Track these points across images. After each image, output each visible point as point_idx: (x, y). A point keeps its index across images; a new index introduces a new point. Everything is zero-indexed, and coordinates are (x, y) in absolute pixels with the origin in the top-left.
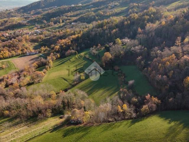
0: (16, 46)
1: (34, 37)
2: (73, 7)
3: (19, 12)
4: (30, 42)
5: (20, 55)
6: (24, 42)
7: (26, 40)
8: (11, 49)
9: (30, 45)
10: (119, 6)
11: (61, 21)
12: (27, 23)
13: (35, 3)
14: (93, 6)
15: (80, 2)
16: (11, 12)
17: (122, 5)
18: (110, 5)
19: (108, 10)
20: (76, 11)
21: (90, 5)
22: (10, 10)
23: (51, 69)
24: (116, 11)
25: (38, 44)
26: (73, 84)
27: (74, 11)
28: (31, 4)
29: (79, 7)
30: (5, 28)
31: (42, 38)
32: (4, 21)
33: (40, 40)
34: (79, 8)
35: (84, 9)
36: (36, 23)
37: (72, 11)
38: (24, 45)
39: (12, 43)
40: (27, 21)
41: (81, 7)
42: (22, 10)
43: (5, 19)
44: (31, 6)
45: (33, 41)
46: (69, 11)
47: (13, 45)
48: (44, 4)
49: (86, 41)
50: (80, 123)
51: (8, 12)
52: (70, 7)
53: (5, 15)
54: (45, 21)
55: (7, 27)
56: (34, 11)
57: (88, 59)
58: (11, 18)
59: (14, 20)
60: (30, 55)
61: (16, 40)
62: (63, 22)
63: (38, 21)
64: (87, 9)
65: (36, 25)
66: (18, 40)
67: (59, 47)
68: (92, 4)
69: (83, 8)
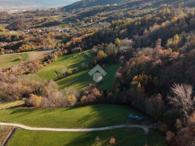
0: (41, 42)
1: (59, 34)
2: (107, 7)
3: (62, 11)
4: (54, 39)
5: (38, 49)
6: (49, 39)
7: (51, 36)
8: (36, 44)
9: (54, 41)
10: (151, 7)
11: (92, 21)
12: (62, 22)
13: (78, 2)
14: (127, 6)
15: (121, 1)
16: (55, 11)
17: (154, 6)
18: (141, 6)
19: (138, 11)
20: (109, 11)
21: (125, 5)
22: (54, 9)
23: (53, 63)
24: (145, 12)
25: (61, 41)
26: (60, 77)
27: (107, 11)
28: (74, 4)
29: (113, 6)
30: (43, 25)
31: (66, 36)
32: (44, 19)
33: (64, 37)
34: (113, 8)
35: (118, 9)
36: (70, 22)
37: (106, 11)
38: (48, 41)
39: (37, 39)
40: (63, 19)
41: (116, 6)
42: (65, 9)
43: (46, 17)
44: (74, 5)
45: (57, 38)
46: (103, 10)
47: (38, 40)
48: (85, 4)
49: (96, 40)
50: (33, 106)
51: (53, 10)
52: (105, 7)
53: (49, 13)
54: (78, 20)
55: (44, 24)
56: (75, 10)
57: (87, 56)
58: (51, 17)
59: (53, 18)
60: (47, 50)
61: (42, 36)
62: (93, 21)
63: (73, 19)
64: (120, 9)
65: (70, 23)
66: (44, 36)
67: (70, 44)
68: (127, 4)
69: (117, 7)
